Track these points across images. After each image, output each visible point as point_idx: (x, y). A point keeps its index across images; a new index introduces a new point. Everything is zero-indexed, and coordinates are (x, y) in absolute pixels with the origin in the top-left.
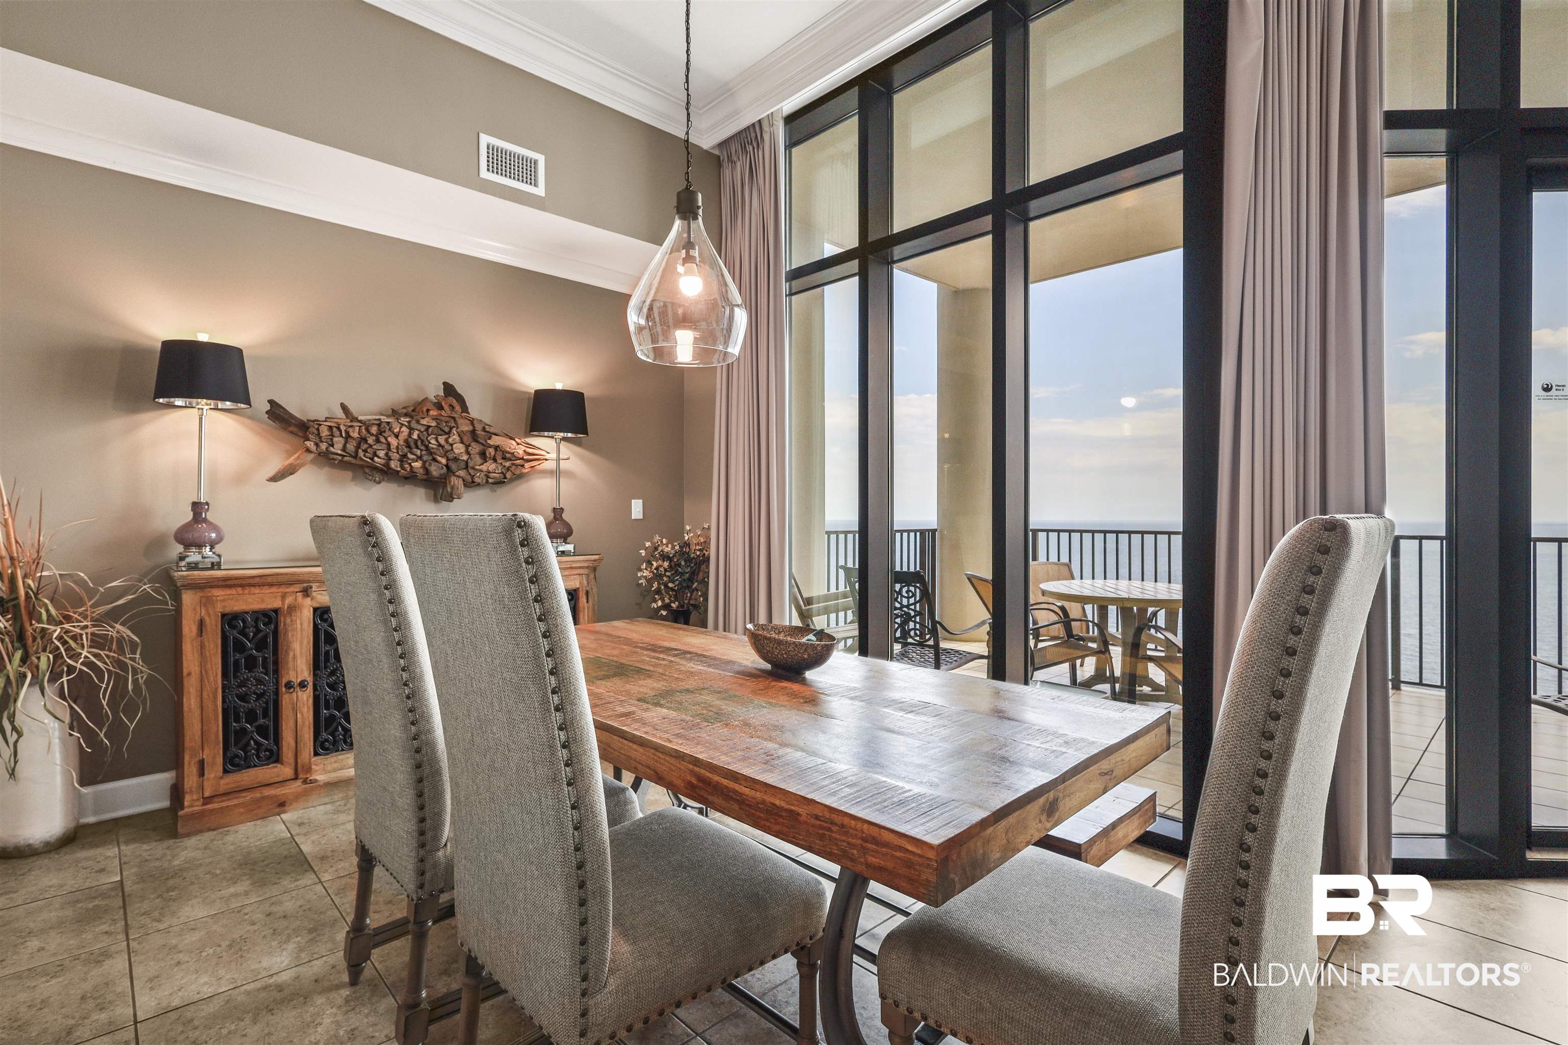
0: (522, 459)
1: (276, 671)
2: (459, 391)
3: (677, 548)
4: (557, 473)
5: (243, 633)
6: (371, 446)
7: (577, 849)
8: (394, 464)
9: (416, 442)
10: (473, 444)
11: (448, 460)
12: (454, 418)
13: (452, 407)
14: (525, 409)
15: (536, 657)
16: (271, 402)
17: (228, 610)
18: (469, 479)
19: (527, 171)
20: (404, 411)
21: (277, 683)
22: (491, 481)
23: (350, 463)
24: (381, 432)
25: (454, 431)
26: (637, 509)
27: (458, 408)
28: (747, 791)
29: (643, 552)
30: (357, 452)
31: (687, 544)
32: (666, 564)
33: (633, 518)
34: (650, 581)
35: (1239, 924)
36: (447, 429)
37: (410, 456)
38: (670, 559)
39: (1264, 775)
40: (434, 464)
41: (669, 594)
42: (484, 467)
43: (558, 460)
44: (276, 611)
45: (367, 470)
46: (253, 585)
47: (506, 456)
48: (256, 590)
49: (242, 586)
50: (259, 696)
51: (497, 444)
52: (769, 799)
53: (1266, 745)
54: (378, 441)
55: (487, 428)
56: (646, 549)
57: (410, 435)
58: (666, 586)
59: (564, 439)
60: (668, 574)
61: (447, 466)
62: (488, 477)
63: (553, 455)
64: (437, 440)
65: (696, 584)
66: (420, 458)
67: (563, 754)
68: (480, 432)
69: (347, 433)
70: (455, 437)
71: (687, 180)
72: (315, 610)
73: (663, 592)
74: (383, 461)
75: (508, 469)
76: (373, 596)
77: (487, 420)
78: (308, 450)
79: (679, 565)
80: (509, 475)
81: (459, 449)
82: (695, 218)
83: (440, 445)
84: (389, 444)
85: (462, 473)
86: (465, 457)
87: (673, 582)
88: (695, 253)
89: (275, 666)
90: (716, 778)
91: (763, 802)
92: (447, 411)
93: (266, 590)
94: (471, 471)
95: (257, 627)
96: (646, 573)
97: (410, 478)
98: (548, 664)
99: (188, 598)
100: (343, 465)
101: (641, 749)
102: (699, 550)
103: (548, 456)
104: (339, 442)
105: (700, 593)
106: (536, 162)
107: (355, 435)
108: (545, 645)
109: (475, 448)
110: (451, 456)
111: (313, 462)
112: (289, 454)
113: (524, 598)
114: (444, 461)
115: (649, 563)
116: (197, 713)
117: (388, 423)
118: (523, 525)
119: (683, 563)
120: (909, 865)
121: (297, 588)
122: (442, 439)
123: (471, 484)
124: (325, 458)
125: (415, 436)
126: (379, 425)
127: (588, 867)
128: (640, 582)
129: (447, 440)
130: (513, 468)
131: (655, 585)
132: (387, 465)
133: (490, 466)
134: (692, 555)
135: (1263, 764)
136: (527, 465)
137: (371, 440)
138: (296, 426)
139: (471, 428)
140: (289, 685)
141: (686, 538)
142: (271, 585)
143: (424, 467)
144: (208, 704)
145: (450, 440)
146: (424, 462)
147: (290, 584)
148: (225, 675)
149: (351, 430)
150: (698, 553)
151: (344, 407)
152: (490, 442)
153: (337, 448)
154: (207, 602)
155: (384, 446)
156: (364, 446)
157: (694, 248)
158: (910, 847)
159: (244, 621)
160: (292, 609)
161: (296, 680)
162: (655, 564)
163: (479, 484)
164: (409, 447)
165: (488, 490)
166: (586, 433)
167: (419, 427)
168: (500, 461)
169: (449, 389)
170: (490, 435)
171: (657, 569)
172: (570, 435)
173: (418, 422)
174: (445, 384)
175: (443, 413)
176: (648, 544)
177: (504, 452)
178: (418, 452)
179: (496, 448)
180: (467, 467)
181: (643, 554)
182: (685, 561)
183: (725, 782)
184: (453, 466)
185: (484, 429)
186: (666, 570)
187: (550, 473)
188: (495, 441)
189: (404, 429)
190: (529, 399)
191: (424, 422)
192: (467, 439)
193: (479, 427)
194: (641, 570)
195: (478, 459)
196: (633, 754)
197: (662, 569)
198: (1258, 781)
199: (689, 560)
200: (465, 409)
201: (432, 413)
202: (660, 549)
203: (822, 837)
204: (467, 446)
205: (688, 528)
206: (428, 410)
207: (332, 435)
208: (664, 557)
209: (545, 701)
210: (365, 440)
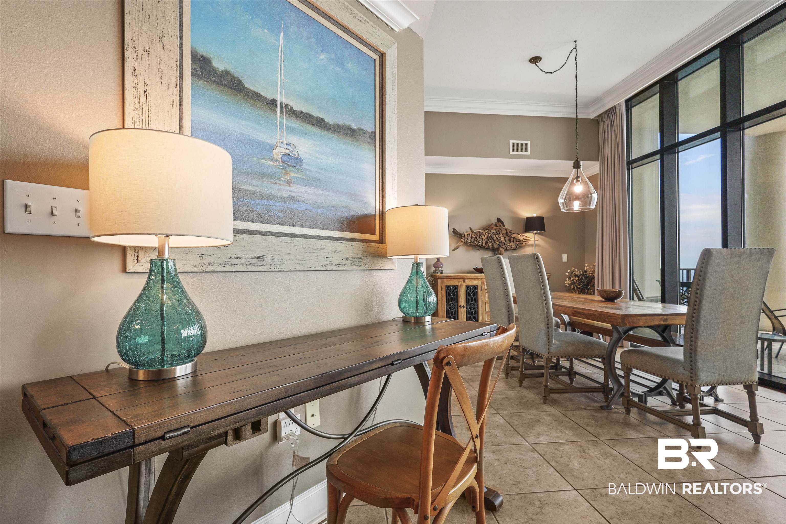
0: (522, 241)
1: (457, 302)
2: (502, 220)
3: (581, 272)
4: (534, 245)
5: (450, 291)
6: (478, 239)
7: (547, 317)
8: (484, 245)
9: (490, 237)
10: (507, 237)
11: (499, 242)
12: (501, 229)
13: (500, 225)
14: (522, 225)
15: (539, 279)
16: (453, 229)
17: (447, 285)
18: (505, 248)
19: (524, 148)
20: (486, 228)
21: (457, 306)
22: (512, 249)
23: (472, 245)
24: (480, 235)
25: (501, 233)
26: (565, 258)
27: (502, 226)
28: (585, 312)
29: (567, 274)
30: (474, 241)
31: (586, 271)
32: (577, 279)
33: (563, 261)
34: (570, 285)
35: (692, 333)
36: (499, 233)
37: (488, 242)
38: (578, 277)
39: (696, 302)
40: (495, 244)
41: (578, 290)
42: (510, 244)
43: (535, 240)
44: (457, 286)
45: (476, 247)
46: (452, 278)
47: (517, 240)
48: (453, 280)
49: (450, 278)
50: (454, 308)
51: (514, 236)
52: (589, 312)
53: (697, 295)
54: (479, 238)
55: (511, 232)
56: (568, 273)
57: (488, 235)
58: (577, 287)
59: (537, 233)
60: (577, 282)
61: (499, 244)
62: (511, 247)
63: (533, 239)
64: (496, 236)
65: (589, 287)
66: (491, 242)
67: (544, 298)
68: (509, 233)
69: (472, 236)
70: (501, 235)
71: (577, 158)
72: (466, 286)
73: (576, 289)
74: (481, 244)
75: (518, 245)
76: (499, 273)
77: (510, 229)
78: (462, 242)
79: (582, 279)
80: (518, 247)
81: (502, 239)
82: (579, 168)
83: (497, 238)
84: (482, 239)
85: (503, 246)
86: (504, 241)
87: (579, 285)
88: (580, 179)
89: (457, 301)
90: (578, 310)
91: (588, 313)
92: (499, 227)
93: (455, 280)
94: (506, 246)
95: (453, 290)
96: (568, 282)
97: (488, 249)
98: (541, 281)
99: (439, 281)
100: (470, 245)
101: (561, 308)
102: (591, 274)
103: (531, 240)
104: (469, 238)
105: (591, 291)
106: (527, 144)
107: (474, 236)
108: (541, 277)
109: (507, 238)
110: (500, 241)
111: (463, 245)
112: (457, 243)
113: (537, 268)
114: (498, 243)
115: (570, 278)
116: (441, 311)
117: (482, 232)
118: (537, 255)
119: (584, 278)
120: (616, 319)
121: (462, 280)
122: (497, 236)
123: (506, 250)
124: (466, 244)
125: (490, 236)
126: (480, 233)
127: (549, 321)
128: (566, 285)
129: (499, 236)
130: (519, 245)
131: (572, 287)
132: (482, 245)
133: (512, 244)
134: (588, 275)
135: (696, 299)
136: (524, 243)
137: (478, 238)
138: (459, 235)
139: (506, 232)
140: (460, 306)
141: (586, 269)
142: (456, 279)
143: (492, 245)
144: (443, 308)
145: (500, 236)
146: (492, 244)
147: (460, 278)
148: (446, 302)
149: (472, 235)
150: (591, 275)
151: (470, 228)
152: (512, 236)
153: (469, 241)
154: (443, 282)
155: (481, 239)
156: (476, 240)
157: (579, 178)
158: (616, 316)
159: (450, 288)
160: (461, 285)
161: (462, 306)
162: (572, 278)
163: (508, 250)
164: (488, 239)
165: (511, 252)
166: (544, 231)
167: (491, 233)
168: (515, 242)
169: (499, 220)
170: (512, 234)
171: (573, 280)
172: (538, 232)
173: (490, 231)
174: (498, 218)
175: (497, 228)
176: (569, 271)
177: (516, 239)
178: (491, 241)
179: (514, 238)
180: (505, 245)
181: (567, 275)
182: (585, 278)
183: (580, 311)
184: (501, 244)
185: (510, 232)
186: (576, 281)
187: (532, 245)
188: (514, 235)
189: (487, 234)
190: (524, 220)
191: (492, 231)
192: (505, 235)
193: (508, 231)
194: (566, 281)
195: (508, 242)
196: (560, 309)
197: (575, 280)
198: (696, 303)
199: (586, 277)
200: (504, 226)
201: (494, 228)
202: (574, 273)
203: (600, 318)
204: (505, 238)
205: (586, 265)
206: (493, 227)
207: (468, 237)
208: (576, 276)
209: (541, 288)
210: (476, 238)
